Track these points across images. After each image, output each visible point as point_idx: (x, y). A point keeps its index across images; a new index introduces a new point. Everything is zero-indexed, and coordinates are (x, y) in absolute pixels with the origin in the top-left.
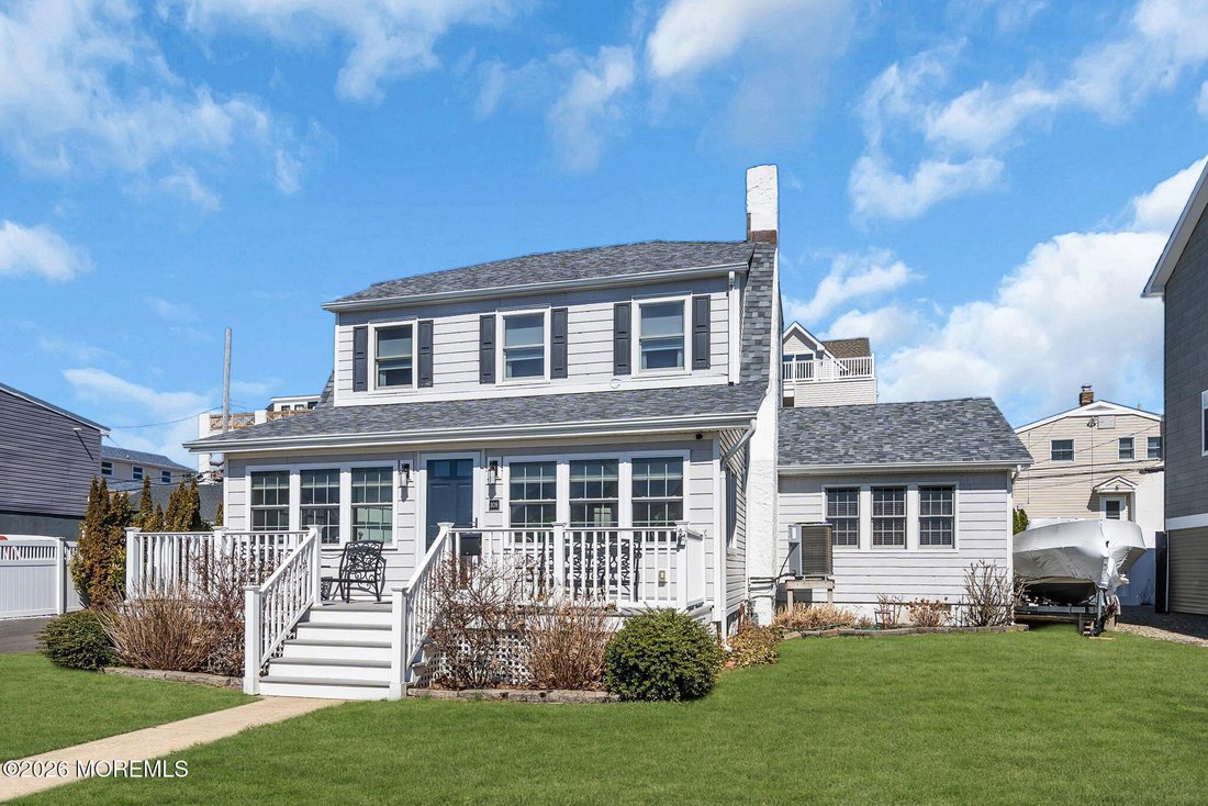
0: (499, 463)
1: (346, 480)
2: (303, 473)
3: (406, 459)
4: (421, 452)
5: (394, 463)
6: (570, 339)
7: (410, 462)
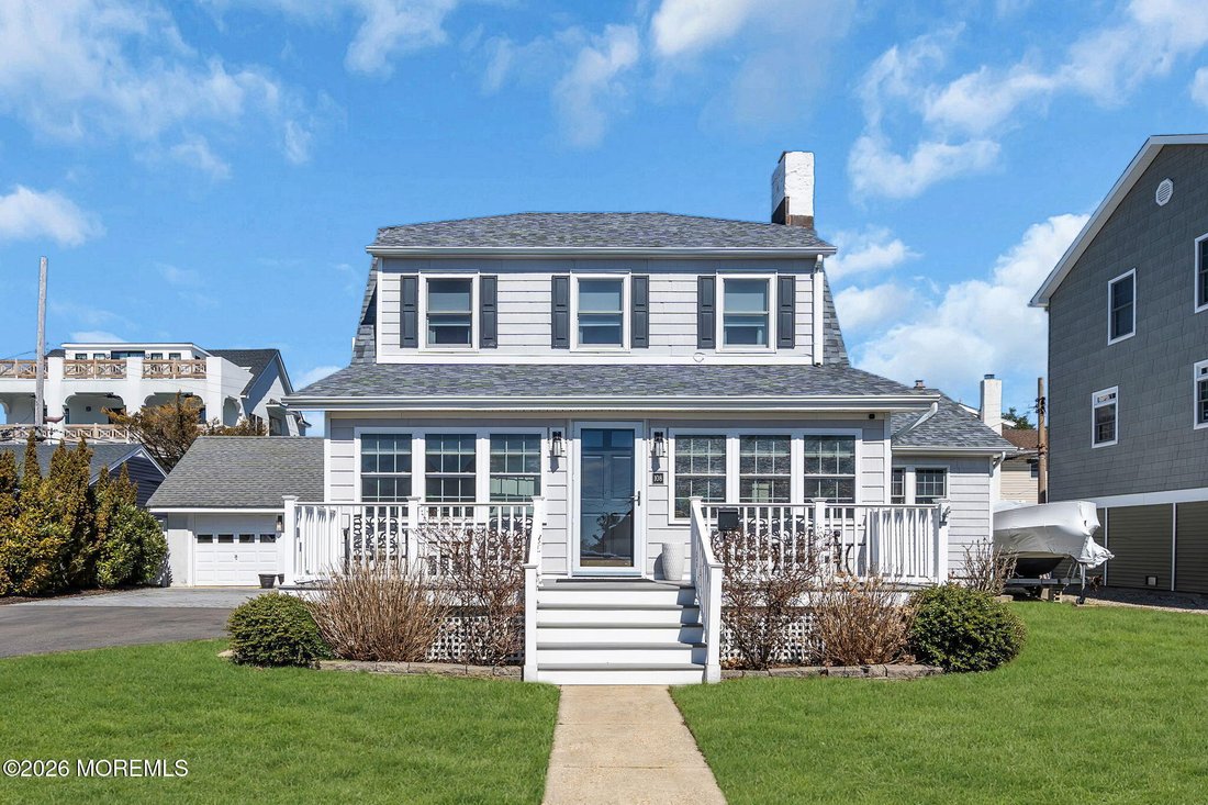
0: (664, 434)
1: (483, 448)
2: (428, 437)
3: (558, 426)
4: (574, 420)
5: (542, 431)
6: (652, 308)
7: (563, 430)
